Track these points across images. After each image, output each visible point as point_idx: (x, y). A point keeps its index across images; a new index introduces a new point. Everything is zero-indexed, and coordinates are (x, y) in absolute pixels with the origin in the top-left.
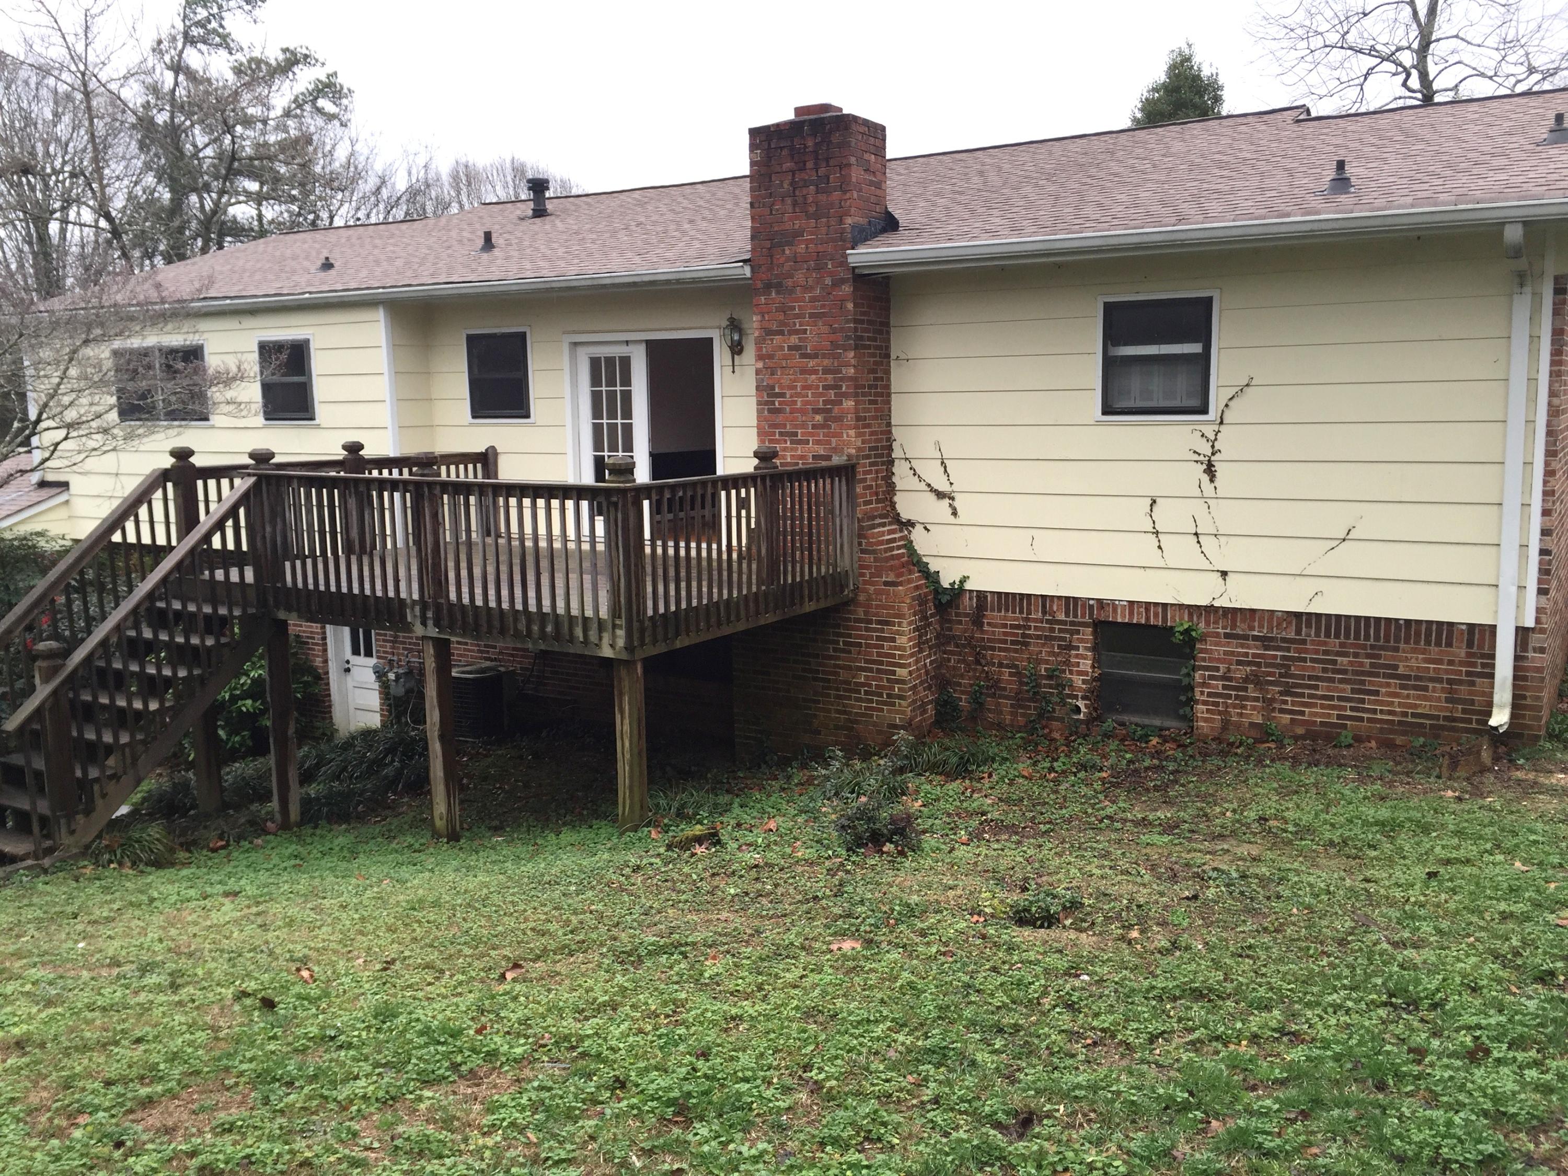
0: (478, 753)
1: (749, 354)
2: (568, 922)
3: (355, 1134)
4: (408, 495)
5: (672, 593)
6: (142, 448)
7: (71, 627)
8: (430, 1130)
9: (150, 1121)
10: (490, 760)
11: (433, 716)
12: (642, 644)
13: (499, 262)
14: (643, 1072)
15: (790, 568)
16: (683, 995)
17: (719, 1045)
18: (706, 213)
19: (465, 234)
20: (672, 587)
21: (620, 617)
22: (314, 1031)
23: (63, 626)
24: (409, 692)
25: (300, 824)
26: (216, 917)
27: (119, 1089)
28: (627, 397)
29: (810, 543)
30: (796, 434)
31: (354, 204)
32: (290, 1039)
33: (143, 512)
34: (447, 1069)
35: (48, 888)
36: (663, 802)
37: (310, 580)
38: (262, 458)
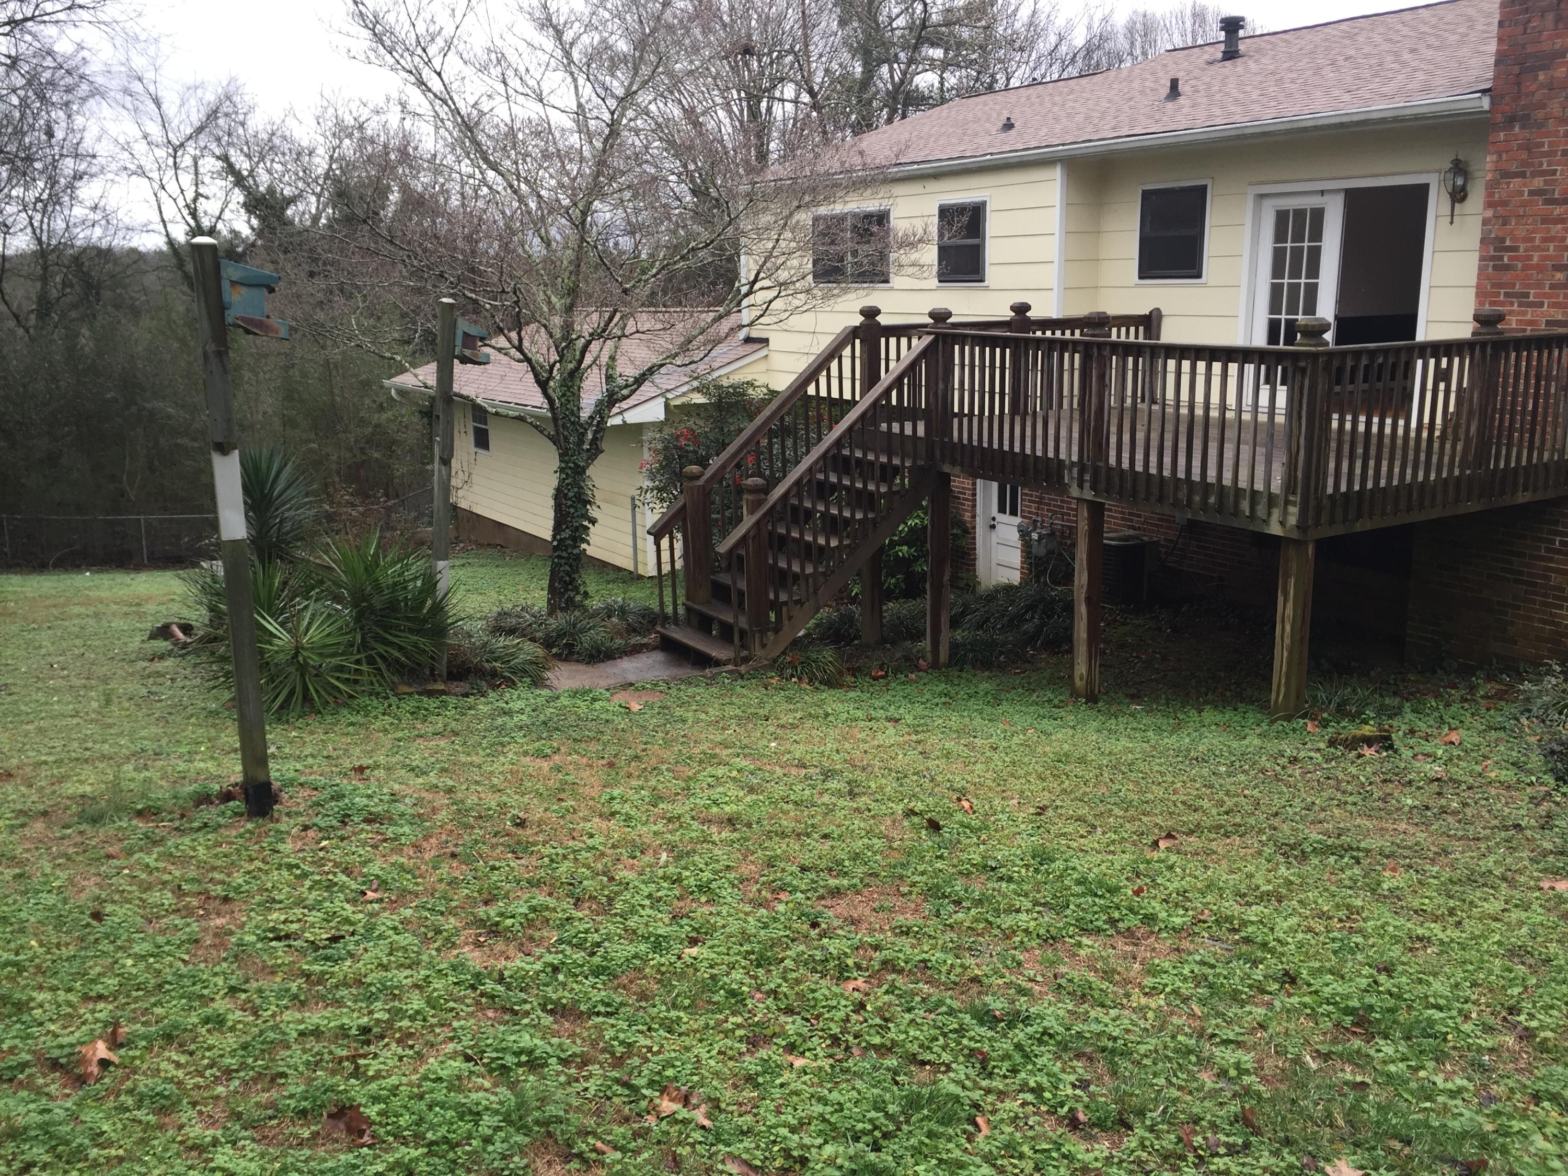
0: (1115, 620)
1: (1476, 202)
2: (1221, 803)
3: (1019, 964)
4: (1077, 356)
5: (1358, 471)
6: (837, 308)
7: (771, 467)
8: (1092, 977)
9: (839, 910)
10: (1127, 628)
11: (1081, 579)
12: (1317, 524)
13: (1185, 111)
14: (1314, 973)
15: (1504, 452)
16: (1359, 903)
17: (1404, 964)
18: (1432, 40)
19: (1148, 84)
20: (1358, 464)
21: (1294, 493)
22: (977, 859)
23: (765, 465)
24: (1050, 552)
25: (948, 665)
26: (880, 738)
27: (812, 875)
28: (1315, 254)
29: (1534, 423)
30: (1527, 295)
31: (1031, 64)
32: (955, 861)
33: (834, 365)
34: (1105, 922)
35: (745, 691)
36: (1322, 695)
37: (975, 437)
38: (940, 317)
